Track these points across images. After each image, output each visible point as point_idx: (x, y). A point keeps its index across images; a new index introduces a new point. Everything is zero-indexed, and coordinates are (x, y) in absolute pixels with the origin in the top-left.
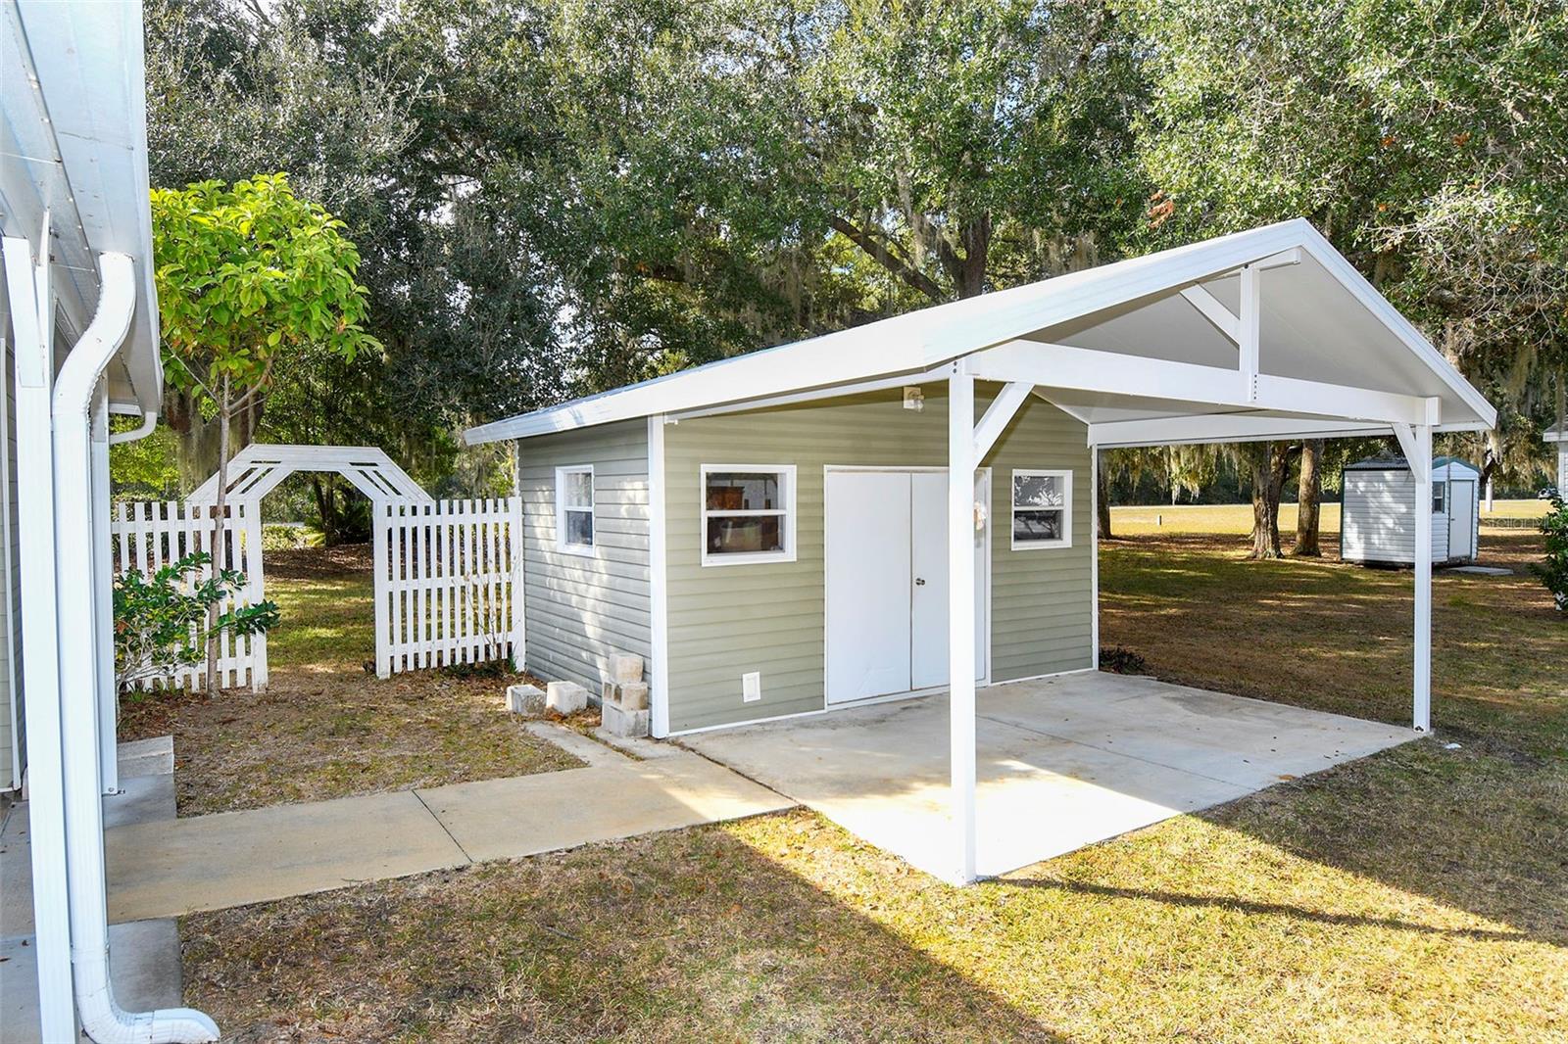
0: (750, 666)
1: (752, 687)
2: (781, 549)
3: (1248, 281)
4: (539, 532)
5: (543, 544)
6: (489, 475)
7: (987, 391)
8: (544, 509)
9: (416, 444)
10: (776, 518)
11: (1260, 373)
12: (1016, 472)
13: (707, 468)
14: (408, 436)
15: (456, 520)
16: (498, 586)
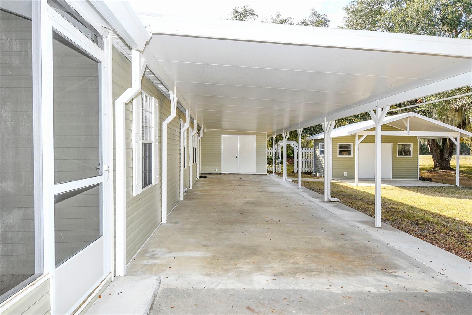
0: (345, 171)
1: (345, 174)
2: (351, 155)
3: (409, 119)
4: (317, 153)
5: (317, 155)
6: (309, 144)
7: (360, 137)
8: (318, 149)
9: (294, 137)
10: (350, 151)
11: (410, 131)
12: (398, 144)
13: (338, 144)
14: (292, 135)
15: (305, 151)
16: (311, 161)
